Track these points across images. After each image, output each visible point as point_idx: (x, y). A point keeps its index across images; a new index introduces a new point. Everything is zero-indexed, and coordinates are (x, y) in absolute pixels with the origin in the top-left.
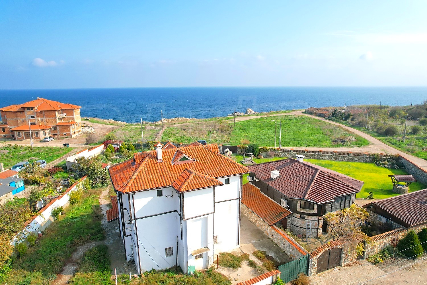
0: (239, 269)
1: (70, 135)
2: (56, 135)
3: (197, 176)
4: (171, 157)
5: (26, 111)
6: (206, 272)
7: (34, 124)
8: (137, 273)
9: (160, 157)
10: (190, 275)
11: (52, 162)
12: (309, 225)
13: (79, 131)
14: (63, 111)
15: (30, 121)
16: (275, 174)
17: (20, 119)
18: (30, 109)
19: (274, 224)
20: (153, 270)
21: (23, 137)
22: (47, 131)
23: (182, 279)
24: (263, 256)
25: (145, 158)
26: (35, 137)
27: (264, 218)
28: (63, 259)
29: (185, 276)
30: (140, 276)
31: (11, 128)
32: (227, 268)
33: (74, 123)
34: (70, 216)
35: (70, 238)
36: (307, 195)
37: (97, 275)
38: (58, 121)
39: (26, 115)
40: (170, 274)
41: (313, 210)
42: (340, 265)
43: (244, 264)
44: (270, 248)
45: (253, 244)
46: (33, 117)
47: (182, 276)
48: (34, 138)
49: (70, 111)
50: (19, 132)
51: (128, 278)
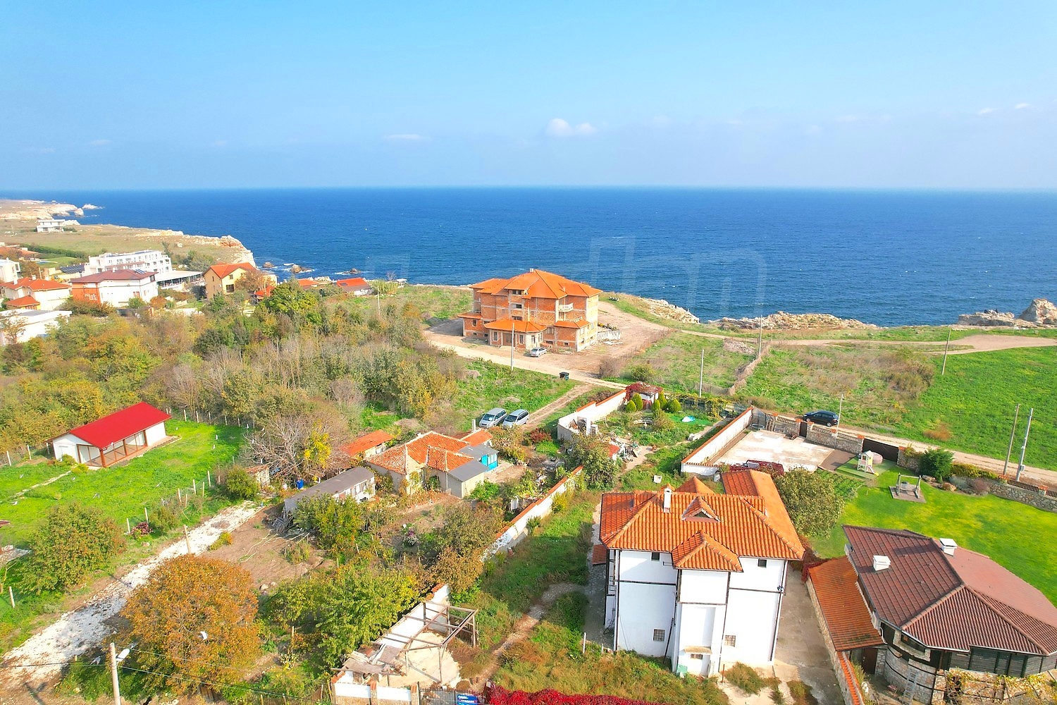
0: (753, 695)
1: (574, 346)
2: (551, 343)
3: (708, 550)
4: (684, 507)
5: (511, 294)
6: (703, 680)
7: (520, 319)
8: (613, 649)
9: (667, 504)
10: (678, 676)
11: (538, 411)
12: (914, 676)
13: (592, 338)
14: (570, 298)
15: (512, 311)
16: (882, 562)
17: (500, 308)
18: (517, 292)
19: (846, 650)
20: (633, 651)
21: (500, 340)
22: (537, 336)
23: (664, 677)
24: (802, 692)
25: (647, 501)
26: (519, 345)
27: (833, 634)
28: (531, 596)
29: (672, 675)
30: (615, 653)
31: (485, 322)
32: (737, 687)
33: (586, 323)
34: (549, 532)
35: (543, 569)
36: (909, 624)
37: (564, 632)
38: (558, 319)
39: (509, 302)
40: (652, 665)
41: (922, 653)
43: (765, 693)
44: (822, 686)
45: (800, 669)
46: (519, 306)
47: (668, 673)
48: (517, 347)
49: (578, 300)
50: (496, 332)
51: (599, 650)
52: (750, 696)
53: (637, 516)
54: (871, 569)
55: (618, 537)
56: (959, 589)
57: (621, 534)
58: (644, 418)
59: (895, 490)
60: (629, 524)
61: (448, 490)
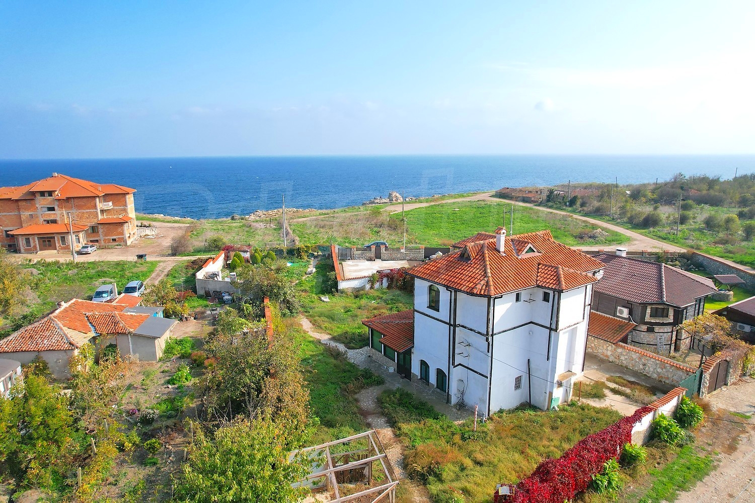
1: (123, 240)
2: (97, 241)
3: (567, 271)
4: (511, 249)
5: (38, 197)
6: (568, 404)
7: (54, 222)
9: (502, 248)
12: (661, 339)
13: (134, 234)
14: (107, 197)
15: (44, 215)
17: (25, 214)
18: (46, 194)
19: (619, 341)
20: (502, 410)
21: (35, 247)
22: (81, 235)
24: (623, 382)
26: (60, 246)
27: (599, 336)
29: (550, 412)
30: (490, 419)
31: (10, 230)
32: (590, 399)
33: (128, 219)
36: (665, 296)
37: (430, 423)
38: (100, 217)
39: (37, 206)
41: (667, 318)
42: (726, 384)
43: (608, 393)
44: (623, 373)
45: (597, 370)
46: (52, 209)
47: (547, 413)
48: (58, 248)
49: (118, 198)
50: (27, 237)
61: (134, 357)
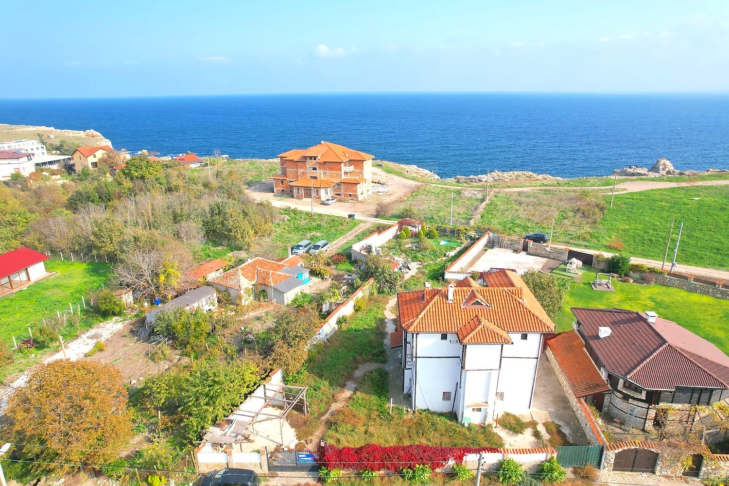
0: (520, 435)
1: (356, 196)
2: (339, 195)
3: (486, 329)
5: (308, 160)
6: (482, 427)
7: (315, 178)
8: (411, 408)
9: (451, 297)
10: (463, 425)
11: (335, 242)
12: (632, 411)
13: (368, 191)
14: (351, 162)
15: (311, 173)
16: (605, 332)
17: (300, 171)
18: (313, 159)
19: (583, 397)
20: (428, 409)
21: (302, 194)
22: (329, 190)
23: (454, 427)
24: (554, 429)
25: (435, 295)
26: (315, 197)
27: (573, 386)
28: (345, 374)
29: (459, 425)
30: (414, 412)
31: (290, 182)
32: (507, 430)
33: (365, 180)
34: (353, 326)
35: (352, 353)
36: (632, 374)
37: (374, 398)
38: (344, 177)
39: (307, 166)
40: (443, 419)
41: (639, 394)
42: (653, 472)
43: (528, 432)
44: (568, 424)
45: (550, 413)
46: (315, 169)
47: (455, 424)
48: (313, 198)
49: (358, 163)
50: (298, 188)
51: (402, 410)
52: (517, 436)
53: (428, 307)
54: (597, 337)
55: (415, 324)
56: (664, 346)
57: (418, 321)
58: (412, 243)
59: (594, 284)
60: (423, 313)
61: (274, 301)
